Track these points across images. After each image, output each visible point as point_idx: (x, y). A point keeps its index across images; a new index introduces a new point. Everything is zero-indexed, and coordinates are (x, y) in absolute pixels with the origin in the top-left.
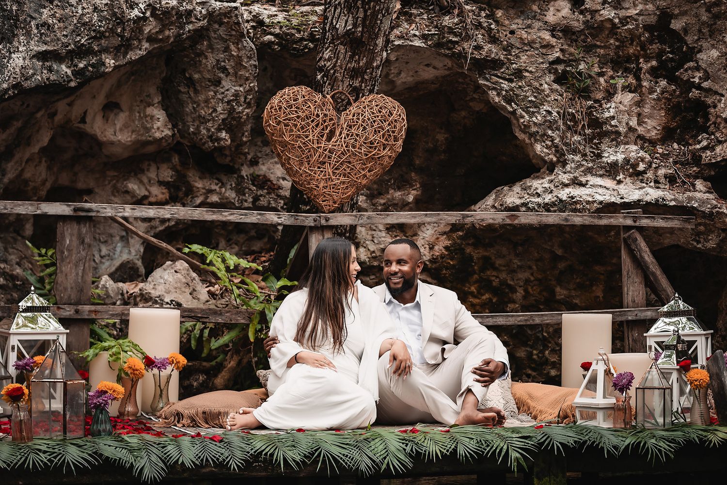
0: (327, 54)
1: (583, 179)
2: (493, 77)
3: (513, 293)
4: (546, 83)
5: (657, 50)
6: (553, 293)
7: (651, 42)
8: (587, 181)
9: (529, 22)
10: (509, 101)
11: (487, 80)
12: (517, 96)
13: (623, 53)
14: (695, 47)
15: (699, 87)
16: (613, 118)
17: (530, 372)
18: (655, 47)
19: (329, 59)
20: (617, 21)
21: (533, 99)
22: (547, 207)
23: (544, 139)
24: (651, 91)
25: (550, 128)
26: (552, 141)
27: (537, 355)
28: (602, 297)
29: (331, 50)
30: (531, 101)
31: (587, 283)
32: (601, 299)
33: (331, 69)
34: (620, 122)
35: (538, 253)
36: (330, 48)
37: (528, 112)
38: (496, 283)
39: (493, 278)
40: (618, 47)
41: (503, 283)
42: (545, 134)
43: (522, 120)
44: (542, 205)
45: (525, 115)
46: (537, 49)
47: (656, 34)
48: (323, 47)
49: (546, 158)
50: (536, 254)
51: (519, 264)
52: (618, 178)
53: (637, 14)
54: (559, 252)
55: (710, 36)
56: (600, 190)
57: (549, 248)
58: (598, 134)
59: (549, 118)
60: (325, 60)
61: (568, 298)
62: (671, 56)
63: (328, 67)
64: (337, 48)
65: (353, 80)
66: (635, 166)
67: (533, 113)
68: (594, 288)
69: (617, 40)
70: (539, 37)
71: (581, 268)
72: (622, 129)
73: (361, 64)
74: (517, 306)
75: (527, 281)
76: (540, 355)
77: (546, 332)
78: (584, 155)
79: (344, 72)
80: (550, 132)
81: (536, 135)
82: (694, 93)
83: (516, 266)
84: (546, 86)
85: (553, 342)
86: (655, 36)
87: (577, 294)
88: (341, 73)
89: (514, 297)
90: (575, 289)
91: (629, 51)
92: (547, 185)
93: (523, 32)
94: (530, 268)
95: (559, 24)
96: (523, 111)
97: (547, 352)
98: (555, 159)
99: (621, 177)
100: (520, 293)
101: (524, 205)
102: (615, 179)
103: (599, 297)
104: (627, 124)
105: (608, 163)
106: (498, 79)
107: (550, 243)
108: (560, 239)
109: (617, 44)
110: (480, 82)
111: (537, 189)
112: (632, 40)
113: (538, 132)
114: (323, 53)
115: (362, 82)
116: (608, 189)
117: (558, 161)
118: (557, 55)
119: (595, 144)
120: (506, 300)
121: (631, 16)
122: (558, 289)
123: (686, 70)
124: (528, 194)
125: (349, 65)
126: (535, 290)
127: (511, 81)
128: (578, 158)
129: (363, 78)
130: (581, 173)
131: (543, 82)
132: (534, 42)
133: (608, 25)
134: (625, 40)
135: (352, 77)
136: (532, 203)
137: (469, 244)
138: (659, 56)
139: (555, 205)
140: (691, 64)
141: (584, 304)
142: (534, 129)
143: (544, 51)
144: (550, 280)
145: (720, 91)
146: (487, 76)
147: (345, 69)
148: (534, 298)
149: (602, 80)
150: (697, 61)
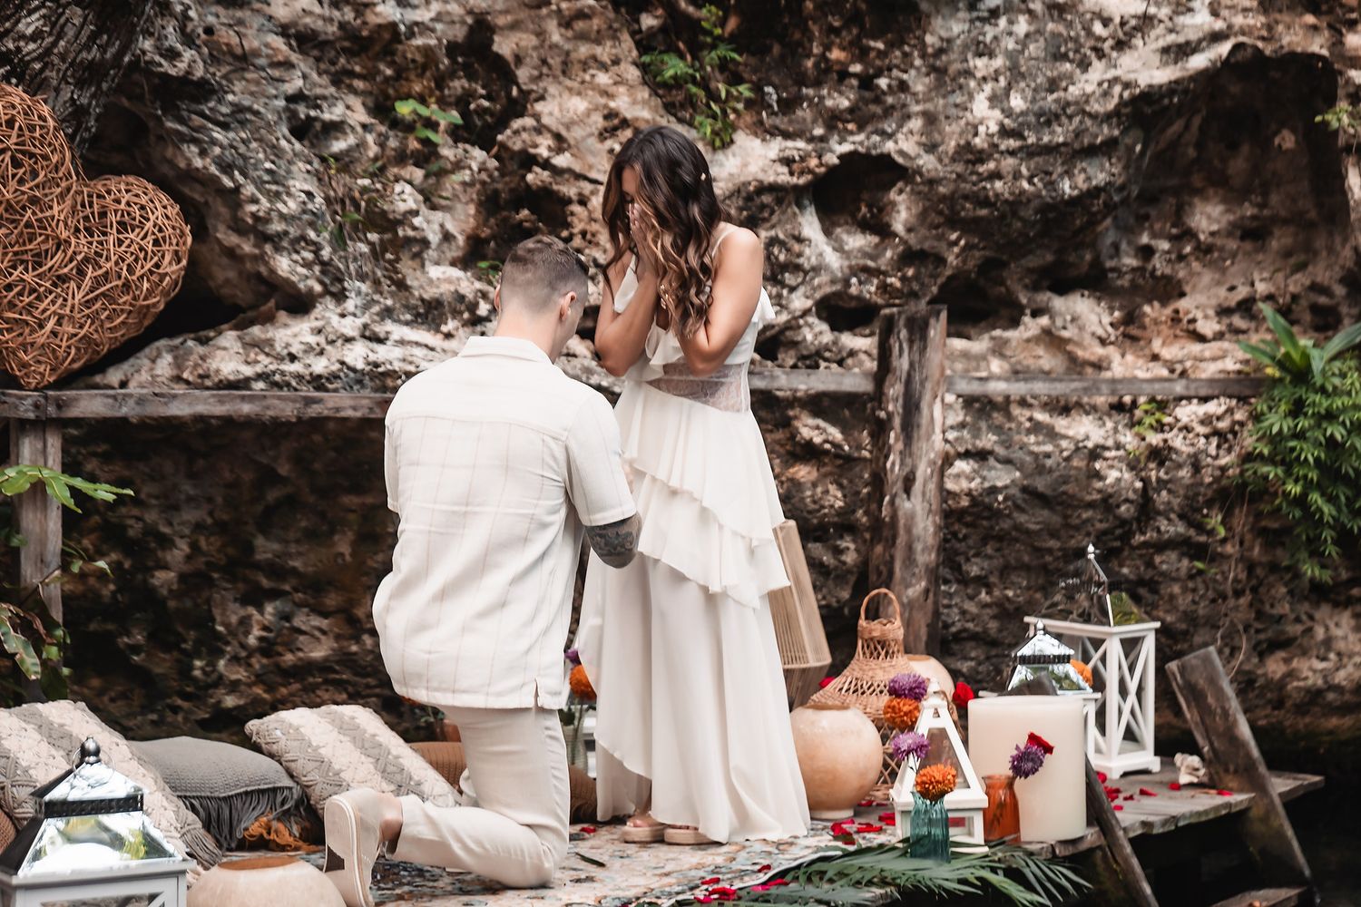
0: (29, 24)
1: (380, 329)
2: (194, 117)
3: (164, 549)
4: (284, 137)
5: (459, 91)
6: (249, 549)
7: (452, 75)
8: (388, 333)
9: (239, 14)
10: (227, 168)
11: (182, 121)
12: (245, 158)
13: (396, 91)
14: (532, 91)
15: (546, 165)
16: (416, 213)
17: (179, 702)
18: (458, 85)
19: (33, 38)
20: (402, 28)
21: (273, 166)
22: (317, 382)
23: (297, 247)
24: (458, 166)
25: (312, 224)
26: (316, 252)
27: (202, 669)
28: (351, 555)
29: (44, 17)
30: (269, 171)
31: (324, 528)
32: (348, 558)
33: (34, 60)
34: (428, 222)
35: (232, 471)
36: (43, 11)
37: (268, 194)
38: (134, 530)
39: (131, 522)
40: (387, 79)
41: (151, 532)
42: (303, 238)
43: (253, 208)
44: (308, 378)
45: (260, 197)
46: (263, 69)
47: (460, 60)
48: (19, 7)
49: (301, 286)
50: (227, 475)
51: (192, 492)
52: (444, 328)
53: (432, 20)
54: (284, 469)
55: (564, 73)
56: (419, 352)
57: (264, 460)
58: (391, 241)
59: (310, 206)
60: (22, 37)
61: (279, 557)
62: (486, 104)
63: (28, 54)
64: (63, 13)
65: (81, 89)
66: (473, 307)
67: (277, 194)
68: (336, 538)
69: (391, 64)
70: (267, 45)
71: (312, 499)
72: (434, 238)
73: (108, 55)
74: (172, 574)
75: (199, 527)
76: (208, 669)
77: (223, 624)
78: (377, 283)
79: (67, 69)
80: (312, 234)
81: (281, 239)
82: (535, 177)
83: (183, 497)
84: (283, 143)
85: (235, 643)
86: (457, 63)
87: (301, 549)
88: (59, 70)
89: (169, 558)
90: (298, 541)
91: (410, 88)
92: (312, 340)
93: (231, 33)
94: (210, 500)
95: (294, 24)
96: (257, 188)
97: (222, 663)
98: (318, 288)
99: (450, 325)
100: (183, 547)
101: (259, 377)
102: (438, 331)
103: (342, 555)
104: (442, 226)
105: (422, 300)
106: (205, 122)
107: (271, 453)
108: (295, 445)
109: (389, 72)
110: (170, 124)
111: (288, 345)
112: (424, 68)
113: (286, 233)
114: (18, 21)
115: (93, 96)
116: (432, 349)
117: (327, 292)
118: (300, 83)
119: (390, 262)
120: (150, 564)
121: (423, 23)
122: (260, 541)
123: (516, 132)
124: (267, 355)
125: (84, 54)
126: (211, 544)
127: (225, 126)
128: (365, 287)
129: (99, 87)
130: (376, 318)
131: (280, 135)
132: (256, 54)
133: (387, 36)
134: (411, 66)
135: (81, 84)
136: (283, 373)
137: (95, 454)
138: (462, 102)
139: (339, 377)
140: (528, 121)
141: (310, 569)
142: (277, 227)
143: (276, 73)
144: (246, 523)
145: (593, 175)
146: (185, 114)
147: (71, 64)
148: (203, 559)
149: (370, 138)
150: (537, 117)
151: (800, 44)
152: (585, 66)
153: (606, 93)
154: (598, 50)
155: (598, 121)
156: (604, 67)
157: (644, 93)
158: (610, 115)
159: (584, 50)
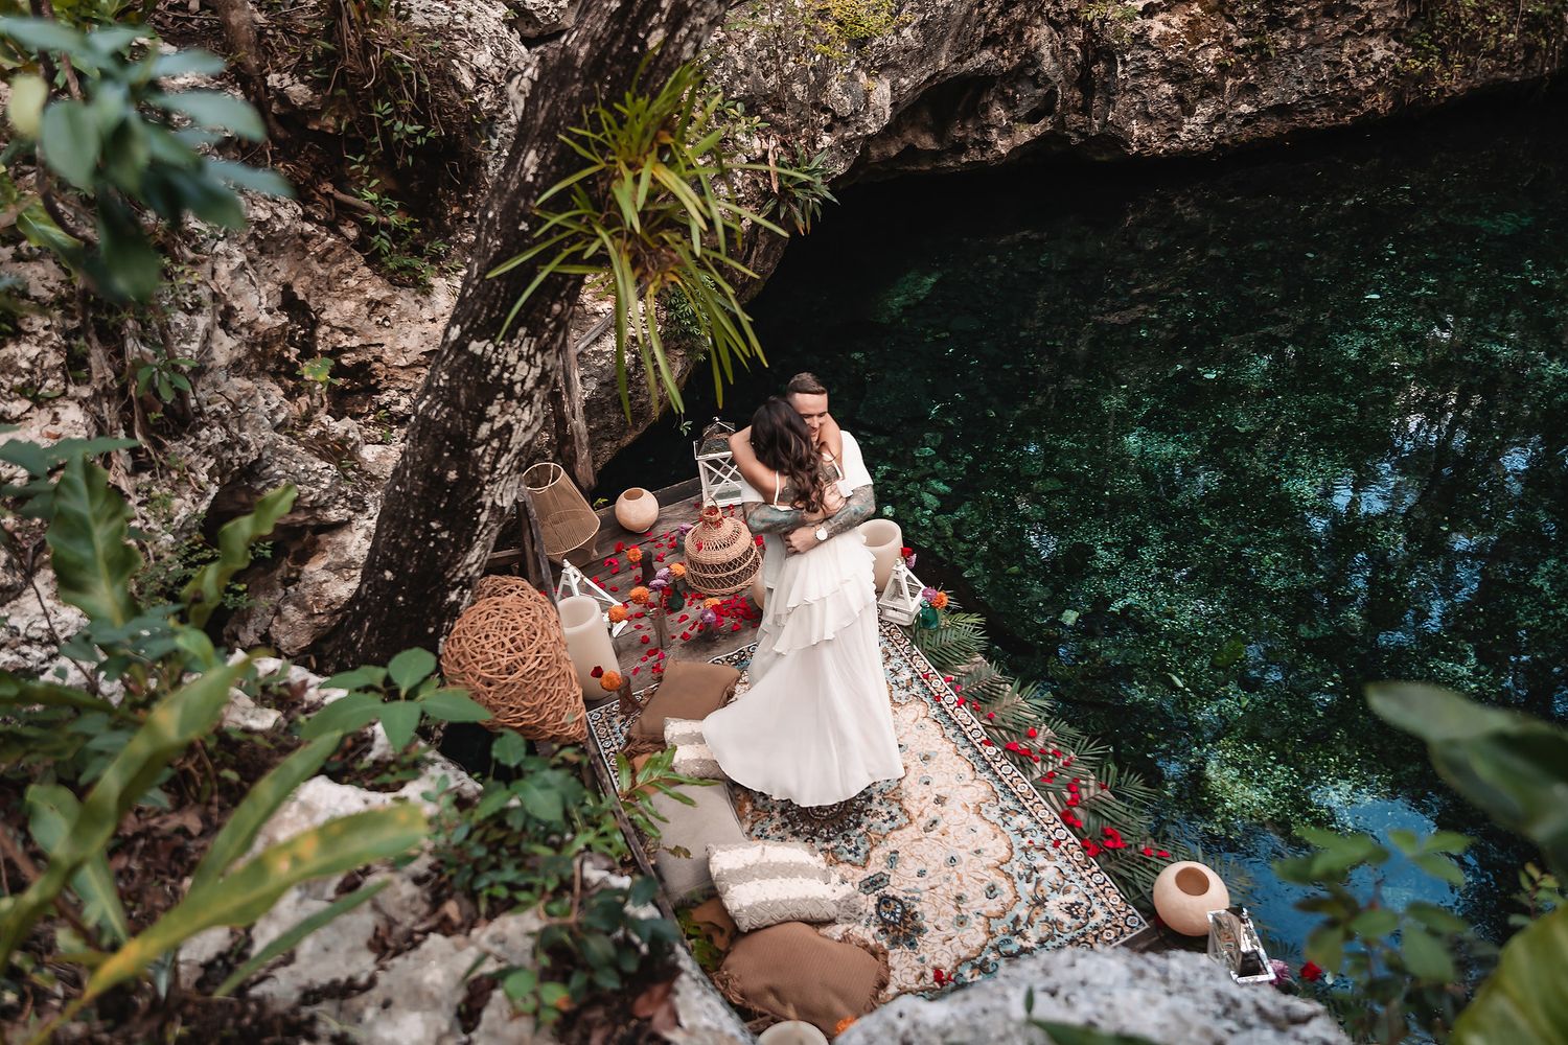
14: (319, 309)
55: (330, 290)
82: (347, 360)
123: (324, 339)
140: (326, 329)
145: (375, 342)
150: (328, 323)
151: (441, 214)
152: (338, 279)
153: (362, 291)
154: (342, 266)
155: (365, 310)
156: (349, 275)
157: (379, 281)
158: (370, 302)
159: (335, 270)
